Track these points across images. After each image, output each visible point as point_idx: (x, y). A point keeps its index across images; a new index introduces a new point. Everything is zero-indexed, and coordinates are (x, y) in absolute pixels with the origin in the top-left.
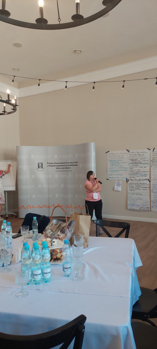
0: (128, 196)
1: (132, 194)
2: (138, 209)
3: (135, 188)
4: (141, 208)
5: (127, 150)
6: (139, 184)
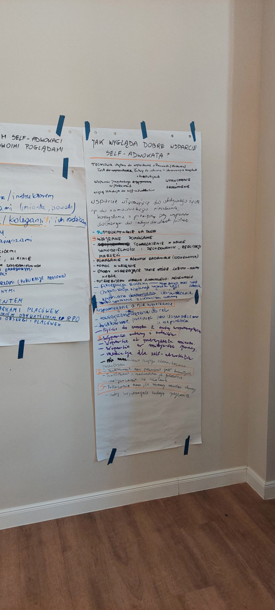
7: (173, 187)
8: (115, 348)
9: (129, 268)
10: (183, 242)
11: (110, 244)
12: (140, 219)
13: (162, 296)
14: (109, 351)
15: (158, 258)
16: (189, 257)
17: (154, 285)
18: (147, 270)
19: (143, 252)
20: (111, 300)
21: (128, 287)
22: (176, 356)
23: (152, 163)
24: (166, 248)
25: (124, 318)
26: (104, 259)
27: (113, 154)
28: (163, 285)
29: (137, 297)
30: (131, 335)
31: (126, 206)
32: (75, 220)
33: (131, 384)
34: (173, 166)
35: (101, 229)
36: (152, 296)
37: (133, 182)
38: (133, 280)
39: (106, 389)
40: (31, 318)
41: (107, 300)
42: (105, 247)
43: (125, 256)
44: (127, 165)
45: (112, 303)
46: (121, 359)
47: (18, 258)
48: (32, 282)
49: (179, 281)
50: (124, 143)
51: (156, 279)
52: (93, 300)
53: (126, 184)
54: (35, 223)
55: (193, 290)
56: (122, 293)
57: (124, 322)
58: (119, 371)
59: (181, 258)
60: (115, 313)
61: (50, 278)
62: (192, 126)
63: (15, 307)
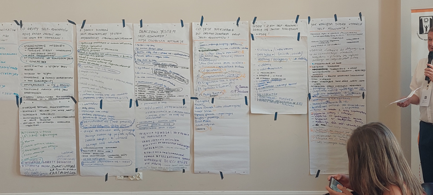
0: (20, 140)
1: (31, 134)
2: (47, 171)
3: (38, 120)
4: (55, 168)
5: (16, 21)
6: (49, 108)
7: (350, 42)
8: (320, 119)
9: (327, 80)
10: (356, 68)
11: (318, 69)
12: (333, 58)
13: (344, 95)
14: (316, 120)
15: (342, 76)
16: (359, 75)
17: (340, 89)
18: (337, 81)
19: (335, 73)
20: (318, 95)
21: (327, 89)
22: (352, 126)
23: (340, 32)
24: (347, 71)
25: (325, 105)
26: (315, 76)
27: (321, 29)
28: (345, 89)
29: (331, 94)
30: (328, 113)
31: (326, 52)
32: (302, 59)
33: (328, 138)
34: (350, 33)
35: (314, 62)
36: (339, 94)
37: (330, 41)
38: (329, 86)
39: (315, 139)
40: (281, 102)
41: (316, 95)
42: (316, 71)
43: (325, 75)
44: (327, 34)
45: (318, 97)
46: (322, 125)
47: (276, 76)
48: (282, 86)
49: (353, 87)
50: (326, 24)
51: (341, 86)
52: (309, 95)
53: (327, 42)
54: (284, 61)
55: (362, 92)
56: (324, 92)
57: (325, 107)
58: (322, 131)
59: (355, 76)
60: (320, 102)
61: (290, 84)
62: (360, 14)
63: (274, 97)
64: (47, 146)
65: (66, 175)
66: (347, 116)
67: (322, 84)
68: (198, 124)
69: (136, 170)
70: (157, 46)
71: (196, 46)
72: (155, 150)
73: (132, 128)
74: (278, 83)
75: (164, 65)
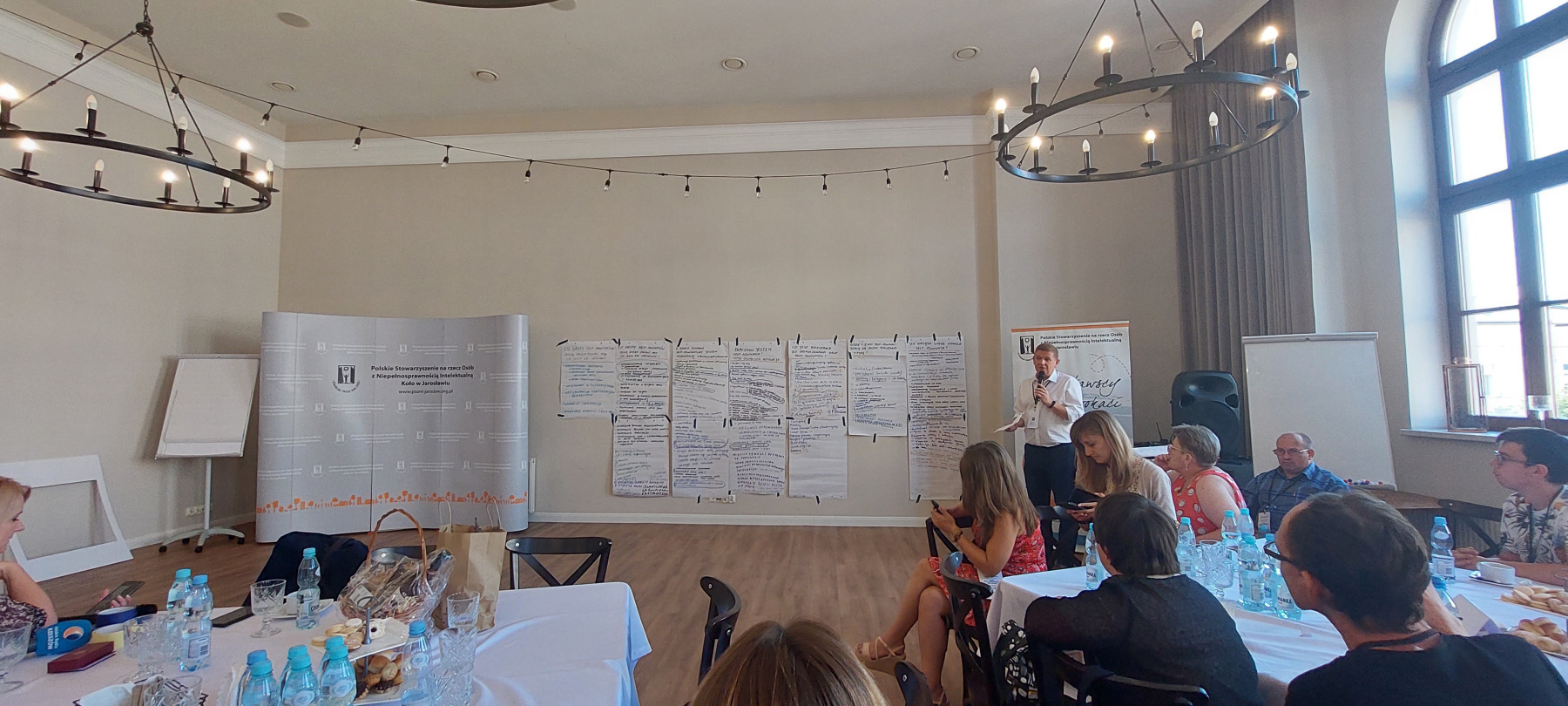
0: (614, 459)
1: (625, 453)
2: (638, 491)
3: (632, 439)
4: (647, 489)
5: (614, 340)
6: (643, 427)
7: (950, 362)
8: (920, 442)
9: (927, 402)
10: (956, 389)
11: (918, 389)
12: (933, 378)
13: (945, 416)
14: (917, 443)
15: (942, 397)
16: (959, 397)
17: (940, 410)
18: (937, 402)
19: (935, 394)
20: (918, 417)
21: (926, 411)
22: (954, 449)
23: (939, 352)
24: (947, 392)
25: (925, 427)
26: (915, 397)
27: (920, 349)
28: (946, 411)
29: (932, 416)
30: (928, 436)
31: (925, 372)
32: (901, 379)
33: (929, 462)
34: (950, 353)
35: (913, 383)
36: (939, 415)
37: (929, 361)
38: (929, 408)
39: (915, 463)
40: (881, 424)
41: (916, 417)
42: (915, 391)
43: (925, 396)
44: (926, 354)
46: (923, 447)
47: (875, 396)
48: (881, 407)
49: (954, 408)
50: (925, 343)
51: (941, 408)
52: (909, 416)
53: (926, 362)
54: (883, 380)
55: (963, 413)
56: (923, 414)
57: (927, 429)
58: (922, 454)
59: (955, 397)
60: (920, 423)
61: (889, 405)
62: (959, 334)
63: (873, 418)
64: (640, 465)
65: (658, 496)
66: (948, 438)
67: (922, 405)
68: (793, 445)
69: (729, 493)
70: (752, 364)
71: (792, 364)
72: (749, 472)
73: (725, 448)
74: (877, 403)
75: (758, 384)
